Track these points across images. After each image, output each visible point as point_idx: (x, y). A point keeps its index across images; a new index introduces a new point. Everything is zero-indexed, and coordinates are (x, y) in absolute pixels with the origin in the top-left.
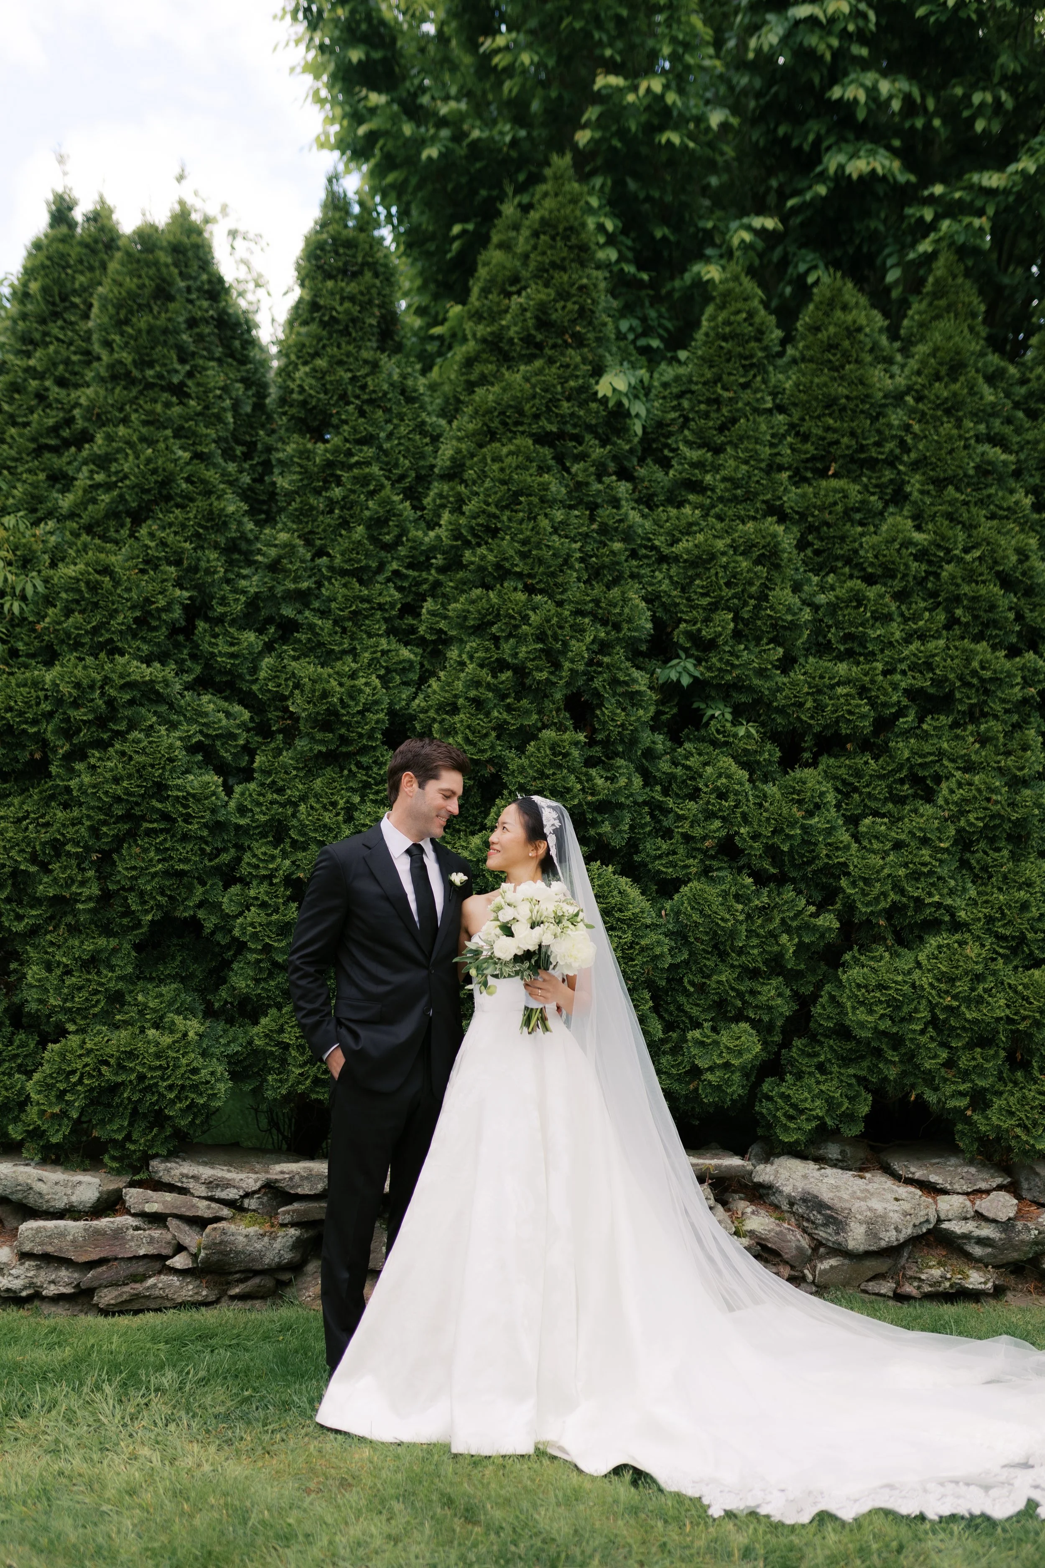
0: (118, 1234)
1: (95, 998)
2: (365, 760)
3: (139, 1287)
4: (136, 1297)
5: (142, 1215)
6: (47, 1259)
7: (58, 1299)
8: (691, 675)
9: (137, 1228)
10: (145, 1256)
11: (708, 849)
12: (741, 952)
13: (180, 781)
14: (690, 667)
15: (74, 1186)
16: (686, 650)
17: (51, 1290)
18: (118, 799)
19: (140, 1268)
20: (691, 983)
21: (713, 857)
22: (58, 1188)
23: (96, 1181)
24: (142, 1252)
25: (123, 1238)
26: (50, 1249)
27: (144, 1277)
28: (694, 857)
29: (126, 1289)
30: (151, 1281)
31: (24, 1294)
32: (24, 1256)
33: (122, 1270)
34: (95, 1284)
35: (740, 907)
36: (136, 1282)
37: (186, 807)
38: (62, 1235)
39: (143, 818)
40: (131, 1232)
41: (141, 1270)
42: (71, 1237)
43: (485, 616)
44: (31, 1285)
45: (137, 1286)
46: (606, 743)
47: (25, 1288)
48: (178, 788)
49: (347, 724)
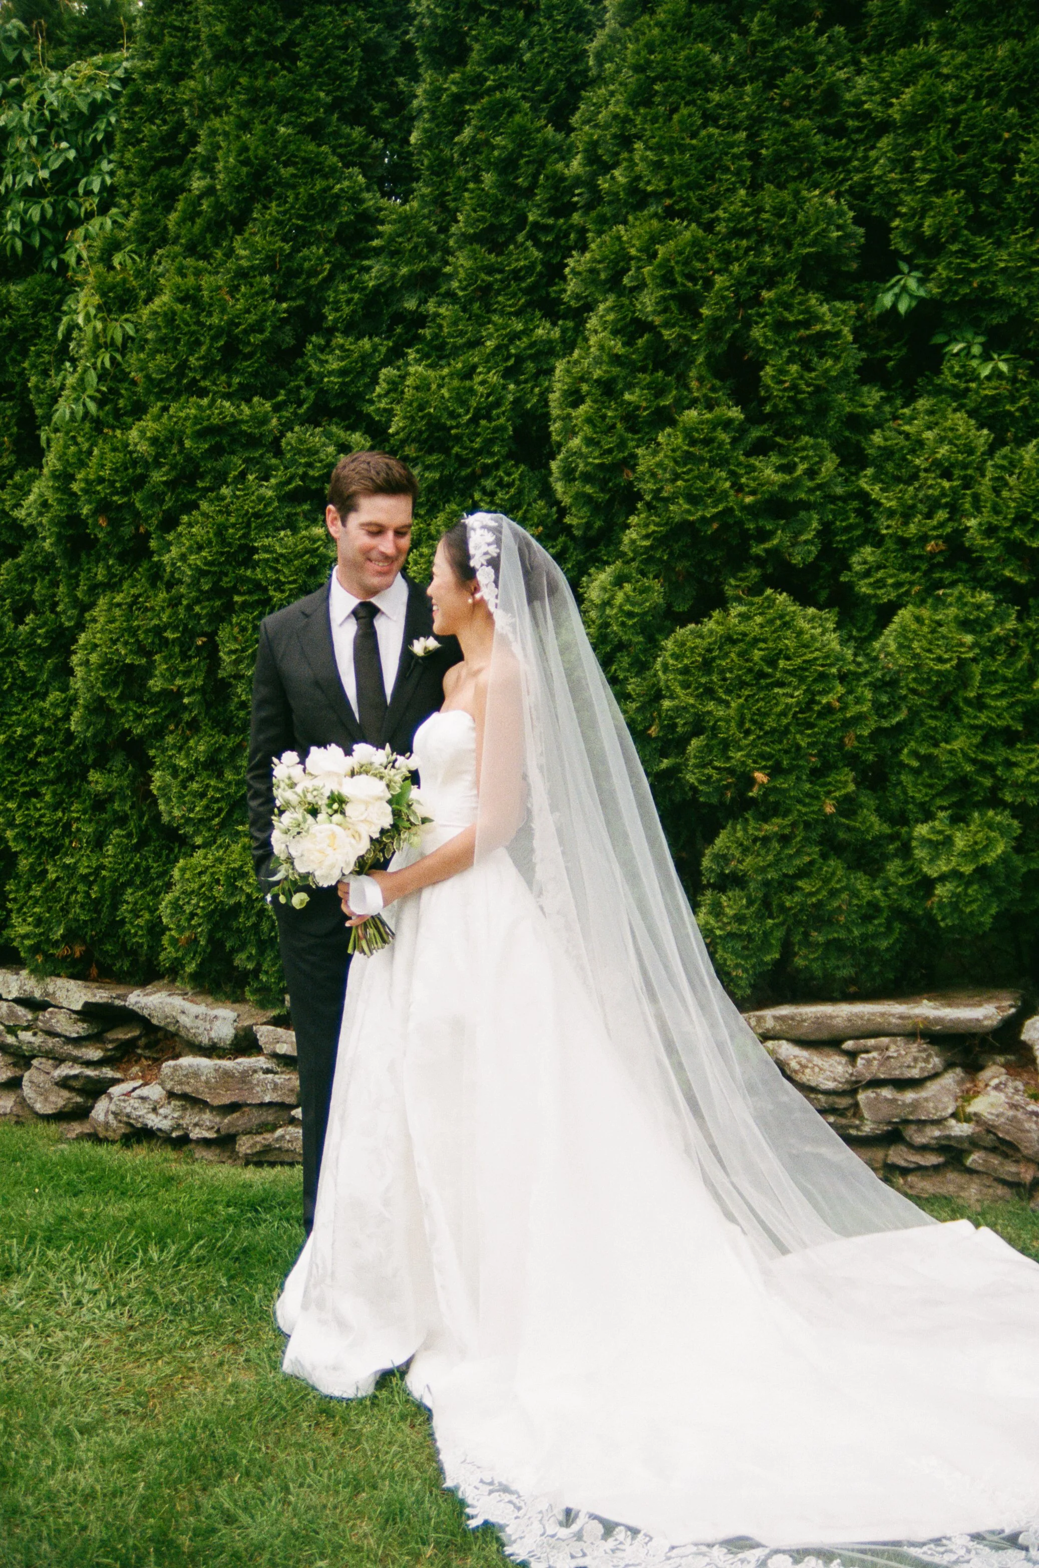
0: (245, 1077)
1: (216, 806)
2: (489, 483)
3: (268, 1138)
4: (267, 1149)
5: (275, 1056)
6: (191, 1101)
7: (206, 1143)
8: (912, 296)
9: (267, 1071)
10: (270, 1104)
11: (933, 555)
12: (979, 704)
13: (266, 542)
14: (912, 284)
15: (211, 1022)
16: (908, 259)
17: (195, 1134)
18: (202, 573)
19: (269, 1116)
20: (915, 754)
21: (944, 566)
22: (199, 1023)
23: (232, 1015)
24: (267, 1099)
25: (250, 1082)
26: (188, 1089)
27: (275, 1128)
28: (915, 570)
29: (259, 1138)
30: (279, 1132)
31: (174, 1135)
32: (171, 1095)
33: (256, 1117)
34: (233, 1130)
35: (969, 639)
36: (268, 1131)
37: (277, 571)
38: (196, 1074)
39: (235, 590)
40: (261, 1076)
41: (270, 1118)
42: (203, 1078)
43: (617, 263)
44: (178, 1126)
45: (267, 1136)
46: (776, 416)
47: (174, 1129)
48: (267, 549)
49: (458, 439)
